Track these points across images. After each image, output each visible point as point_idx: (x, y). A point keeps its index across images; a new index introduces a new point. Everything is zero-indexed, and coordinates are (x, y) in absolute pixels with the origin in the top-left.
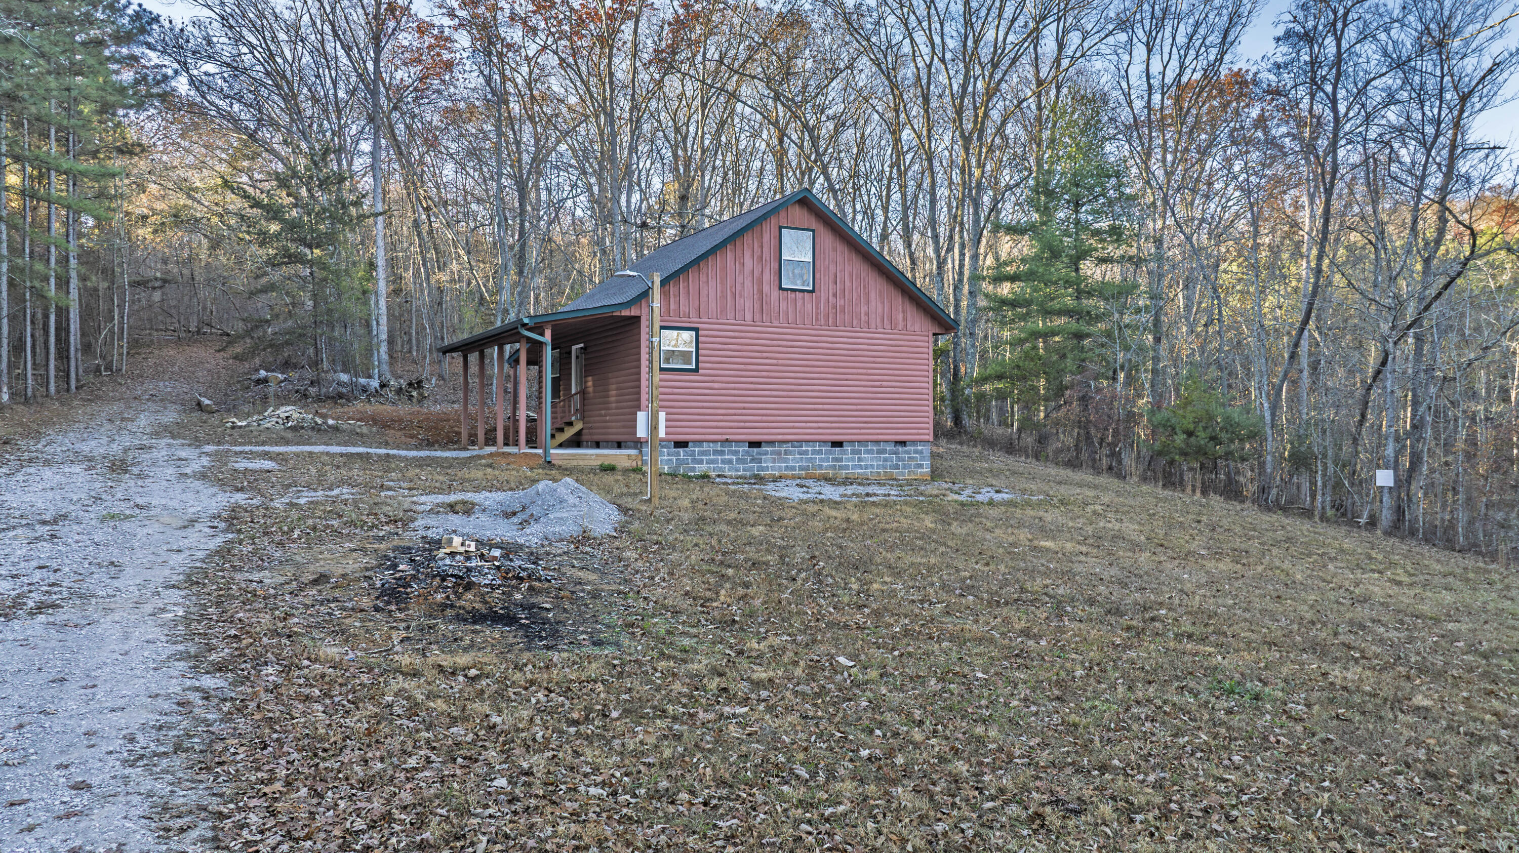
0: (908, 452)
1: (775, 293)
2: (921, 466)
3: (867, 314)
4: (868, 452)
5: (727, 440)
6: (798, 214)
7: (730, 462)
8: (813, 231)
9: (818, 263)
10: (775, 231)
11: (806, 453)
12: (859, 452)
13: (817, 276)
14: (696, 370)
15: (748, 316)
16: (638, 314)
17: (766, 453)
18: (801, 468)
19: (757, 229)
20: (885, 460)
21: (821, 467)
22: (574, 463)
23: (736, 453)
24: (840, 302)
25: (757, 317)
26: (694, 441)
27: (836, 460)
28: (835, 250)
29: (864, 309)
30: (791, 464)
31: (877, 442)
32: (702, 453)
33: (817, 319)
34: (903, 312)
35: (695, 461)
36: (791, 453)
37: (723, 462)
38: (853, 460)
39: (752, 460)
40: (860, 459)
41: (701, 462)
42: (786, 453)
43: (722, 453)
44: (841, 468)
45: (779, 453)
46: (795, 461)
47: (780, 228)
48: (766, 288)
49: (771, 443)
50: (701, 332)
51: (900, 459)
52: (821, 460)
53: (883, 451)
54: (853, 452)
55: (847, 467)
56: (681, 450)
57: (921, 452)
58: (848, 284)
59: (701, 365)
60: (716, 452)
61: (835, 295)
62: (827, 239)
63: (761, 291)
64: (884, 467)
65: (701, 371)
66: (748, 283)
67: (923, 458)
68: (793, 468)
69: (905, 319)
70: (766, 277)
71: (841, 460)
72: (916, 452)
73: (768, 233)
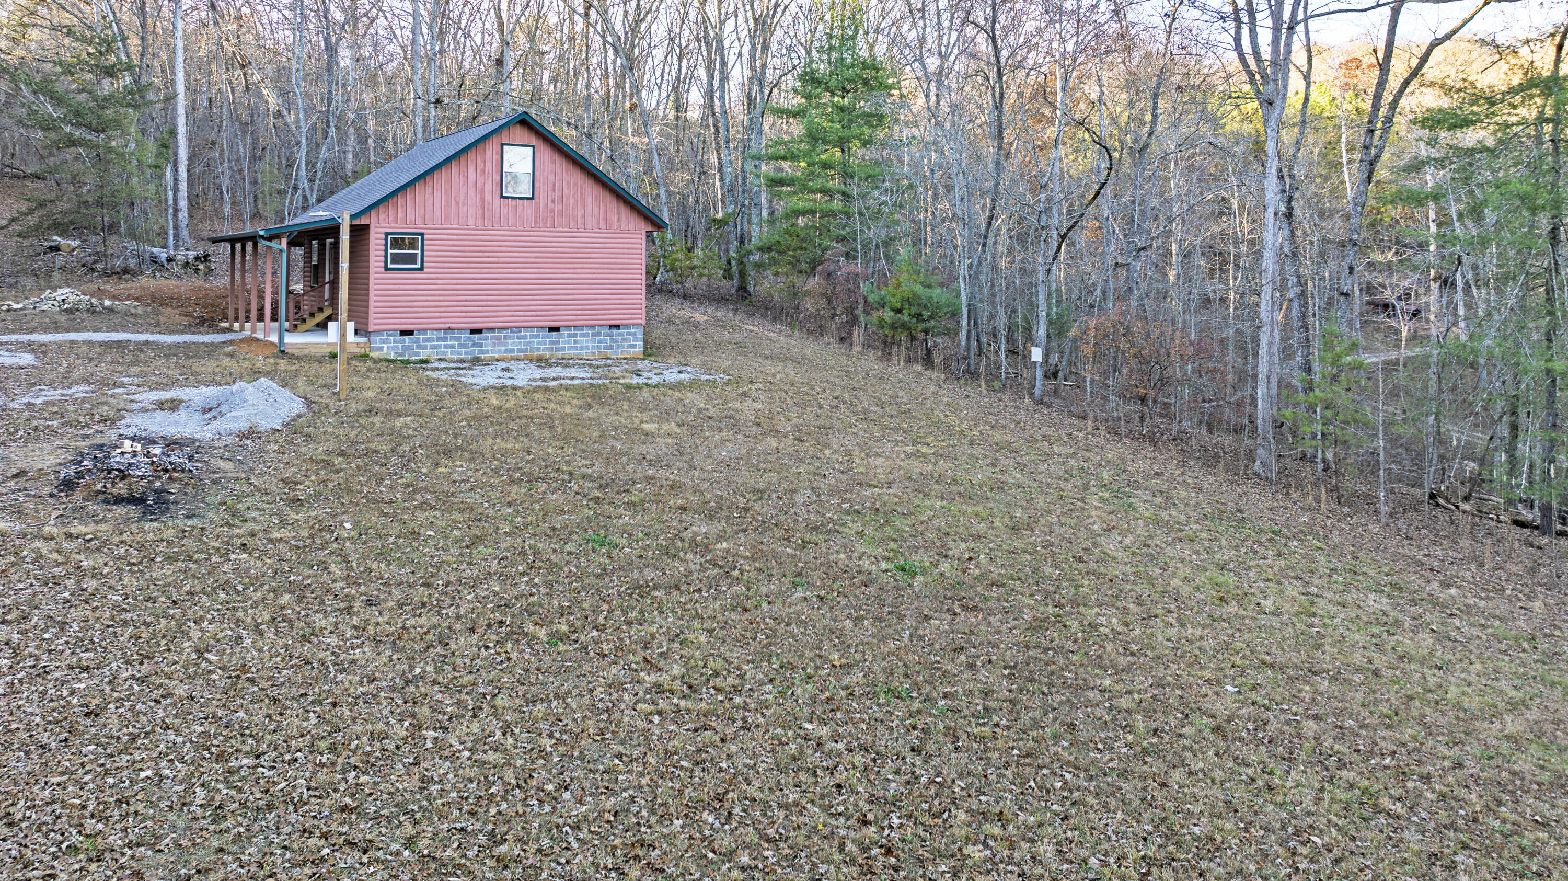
0: (620, 334)
1: (497, 201)
2: (634, 346)
3: (584, 216)
4: (584, 335)
5: (449, 329)
6: (519, 133)
7: (452, 347)
8: (533, 147)
9: (537, 173)
10: (497, 148)
11: (525, 337)
12: (575, 335)
13: (537, 185)
14: (421, 269)
15: (471, 222)
16: (367, 222)
17: (487, 339)
18: (519, 351)
19: (480, 147)
20: (600, 342)
21: (538, 349)
22: (307, 351)
23: (459, 339)
24: (558, 207)
25: (480, 222)
26: (418, 330)
27: (552, 342)
28: (554, 162)
29: (581, 212)
30: (510, 347)
31: (593, 327)
32: (425, 340)
33: (536, 222)
34: (618, 213)
35: (419, 347)
36: (510, 338)
37: (446, 347)
38: (569, 342)
39: (474, 345)
40: (575, 342)
41: (425, 347)
42: (505, 338)
43: (445, 339)
44: (557, 349)
45: (499, 338)
46: (514, 344)
47: (502, 145)
48: (488, 197)
49: (492, 330)
50: (425, 237)
51: (612, 340)
52: (538, 343)
53: (599, 334)
54: (569, 336)
55: (563, 349)
56: (406, 338)
57: (634, 334)
58: (565, 191)
59: (425, 265)
60: (439, 339)
61: (553, 201)
62: (545, 153)
63: (483, 200)
64: (599, 348)
65: (425, 270)
66: (471, 192)
67: (636, 339)
68: (512, 351)
69: (619, 220)
70: (488, 187)
71: (558, 343)
72: (629, 334)
73: (491, 150)
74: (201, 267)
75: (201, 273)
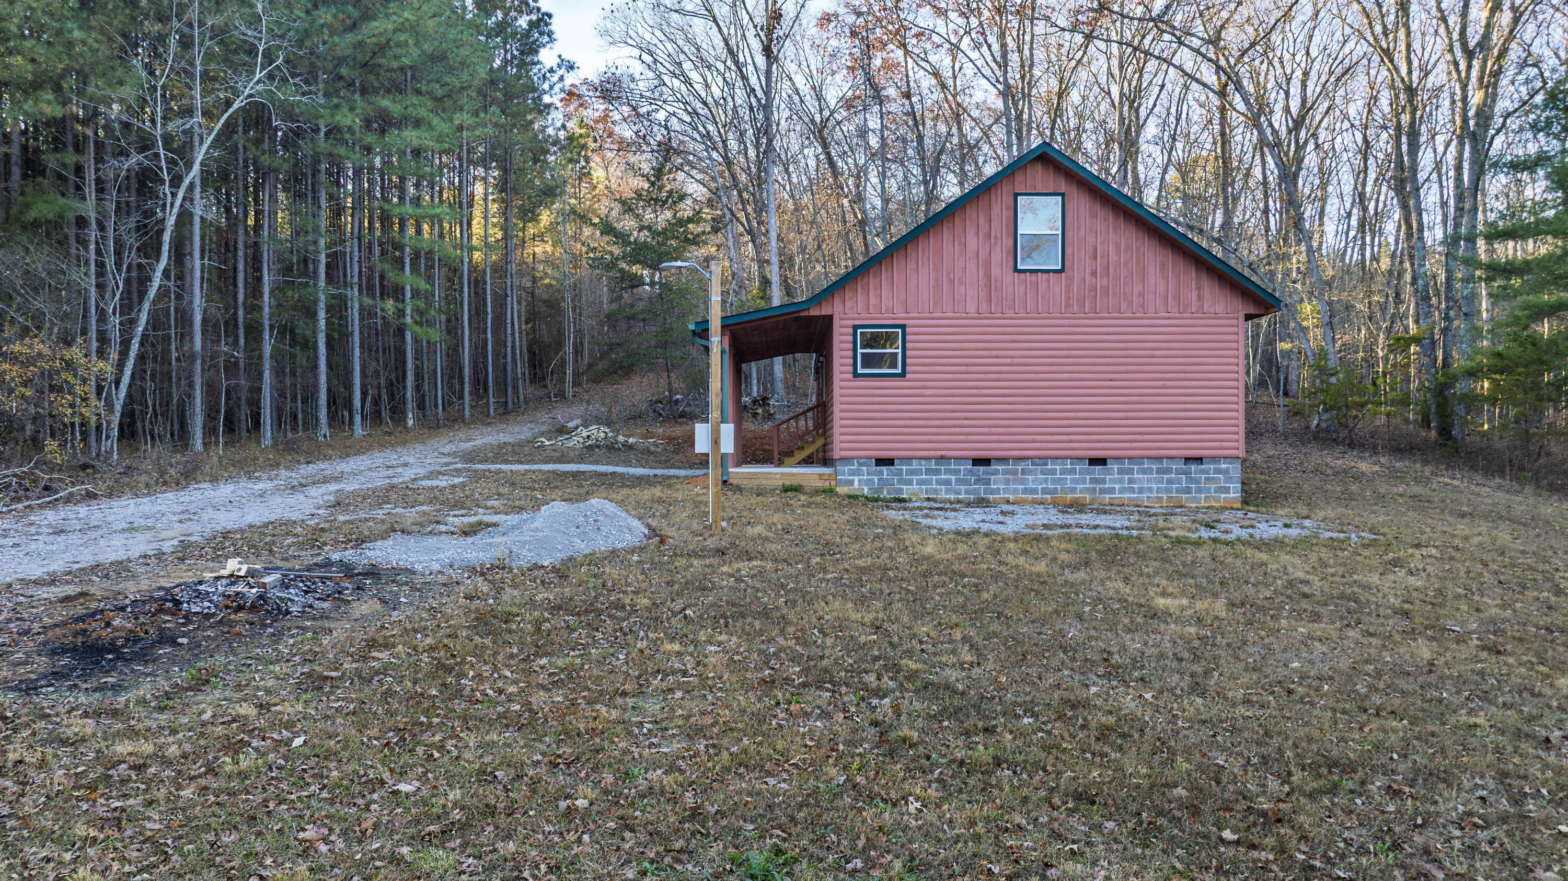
0: (1206, 472)
1: (1009, 276)
2: (1227, 490)
3: (1141, 294)
4: (1144, 471)
5: (942, 457)
6: (1039, 176)
7: (948, 482)
8: (1063, 195)
9: (1069, 234)
10: (1008, 200)
11: (1053, 472)
12: (1130, 471)
13: (1069, 251)
14: (903, 374)
15: (971, 308)
16: (829, 312)
17: (996, 473)
18: (1045, 491)
19: (984, 200)
20: (1170, 482)
21: (1074, 490)
23: (957, 472)
24: (1100, 282)
25: (984, 307)
26: (900, 459)
27: (1096, 481)
28: (1094, 216)
29: (1137, 289)
30: (1032, 486)
31: (1159, 459)
32: (911, 472)
33: (1068, 306)
34: (1195, 288)
35: (901, 481)
36: (1030, 472)
37: (939, 482)
38: (1120, 481)
39: (978, 481)
40: (1131, 481)
41: (910, 483)
42: (1024, 472)
43: (938, 472)
44: (1103, 491)
45: (1015, 473)
46: (1036, 481)
47: (1016, 195)
48: (995, 271)
49: (1004, 460)
50: (908, 330)
51: (1190, 480)
52: (1072, 481)
53: (1168, 471)
54: (1121, 471)
55: (1112, 491)
56: (884, 469)
57: (1226, 472)
58: (1113, 258)
59: (908, 368)
60: (929, 471)
61: (1094, 274)
62: (1081, 204)
63: (988, 276)
64: (1168, 491)
65: (908, 376)
66: (971, 266)
67: (1229, 480)
68: (1035, 491)
69: (1200, 298)
70: (996, 257)
71: (1103, 481)
72: (1218, 471)
73: (999, 204)
74: (760, 411)
75: (759, 418)
